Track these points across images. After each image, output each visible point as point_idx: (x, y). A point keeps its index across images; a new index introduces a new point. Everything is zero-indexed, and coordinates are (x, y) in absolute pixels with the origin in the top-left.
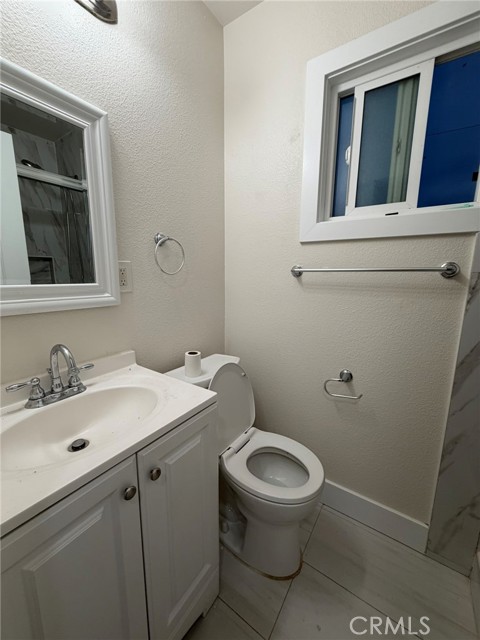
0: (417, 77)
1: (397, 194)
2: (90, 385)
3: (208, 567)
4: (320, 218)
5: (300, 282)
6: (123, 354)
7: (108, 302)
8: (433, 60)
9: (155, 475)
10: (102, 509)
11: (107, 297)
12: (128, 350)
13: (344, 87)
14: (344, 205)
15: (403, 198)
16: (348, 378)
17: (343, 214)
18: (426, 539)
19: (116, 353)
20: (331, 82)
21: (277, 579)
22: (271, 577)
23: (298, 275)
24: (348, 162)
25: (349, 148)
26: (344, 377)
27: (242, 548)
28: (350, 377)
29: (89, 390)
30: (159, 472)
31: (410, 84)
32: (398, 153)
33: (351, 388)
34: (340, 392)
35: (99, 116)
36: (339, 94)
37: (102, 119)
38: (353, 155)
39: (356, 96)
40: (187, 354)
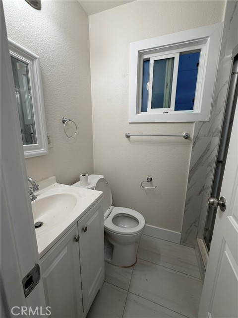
0: (173, 58)
1: (167, 104)
2: (38, 195)
3: (101, 268)
4: (137, 113)
5: (129, 140)
6: (51, 178)
7: (43, 153)
8: (179, 54)
9: (85, 230)
10: (66, 248)
11: (42, 151)
12: (52, 176)
13: (146, 57)
14: (146, 107)
15: (169, 107)
16: (150, 180)
17: (146, 111)
18: (180, 238)
19: (47, 178)
20: (140, 54)
21: (128, 267)
22: (125, 267)
23: (128, 137)
24: (148, 89)
25: (148, 83)
26: (149, 180)
27: (112, 259)
28: (151, 179)
29: (38, 198)
30: (86, 228)
31: (171, 60)
32: (167, 88)
33: (151, 184)
34: (148, 186)
35: (36, 58)
36: (144, 59)
37: (37, 60)
38: (150, 86)
39: (150, 61)
40: (81, 175)
